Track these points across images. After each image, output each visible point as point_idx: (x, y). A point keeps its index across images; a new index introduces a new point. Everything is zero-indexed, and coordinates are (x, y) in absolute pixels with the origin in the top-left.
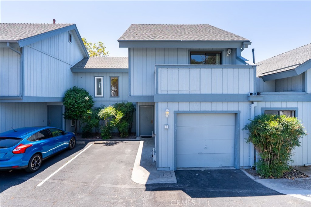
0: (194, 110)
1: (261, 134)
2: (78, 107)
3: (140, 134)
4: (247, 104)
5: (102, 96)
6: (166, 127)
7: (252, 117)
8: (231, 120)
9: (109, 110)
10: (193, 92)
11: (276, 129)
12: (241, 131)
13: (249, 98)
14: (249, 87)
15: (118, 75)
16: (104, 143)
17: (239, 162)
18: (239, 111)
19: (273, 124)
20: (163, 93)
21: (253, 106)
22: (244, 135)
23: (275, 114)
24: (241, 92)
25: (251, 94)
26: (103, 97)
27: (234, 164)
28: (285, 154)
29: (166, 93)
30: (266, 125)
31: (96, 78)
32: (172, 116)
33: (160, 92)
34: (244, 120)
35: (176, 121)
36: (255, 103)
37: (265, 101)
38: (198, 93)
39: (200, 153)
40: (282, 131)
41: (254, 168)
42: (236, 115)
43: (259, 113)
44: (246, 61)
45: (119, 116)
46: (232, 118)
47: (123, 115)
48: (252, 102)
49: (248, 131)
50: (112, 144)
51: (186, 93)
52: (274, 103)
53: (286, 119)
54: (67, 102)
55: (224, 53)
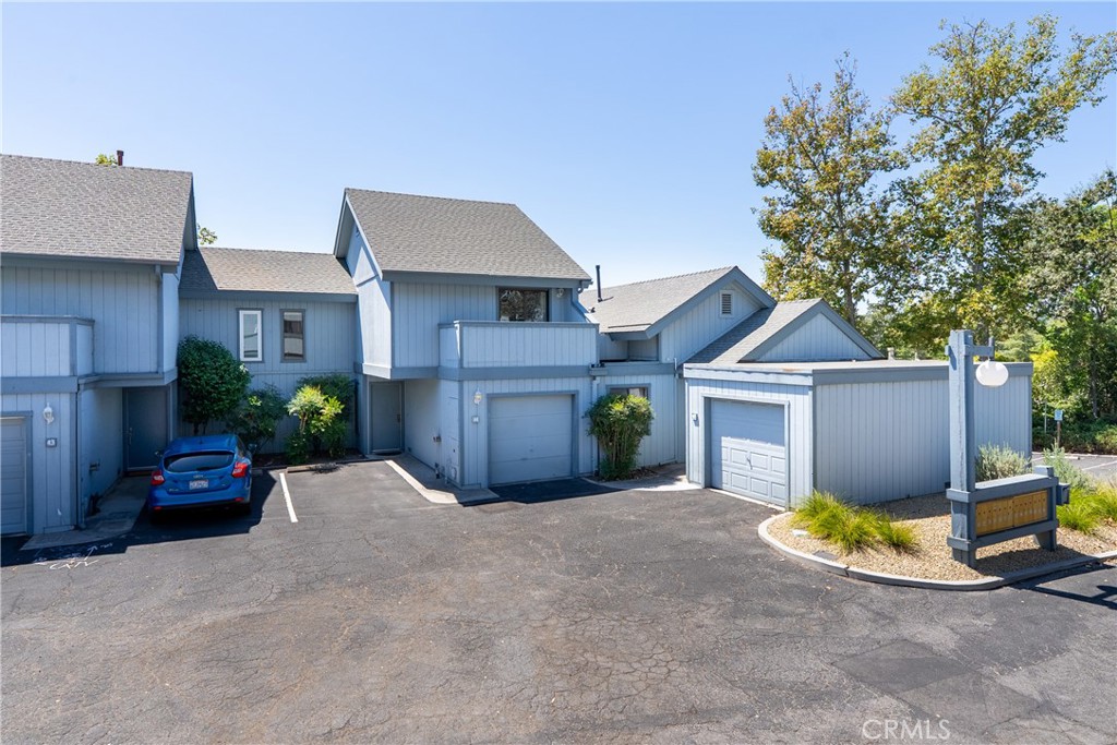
0: (515, 391)
1: (605, 421)
2: (228, 390)
3: (372, 449)
4: (588, 379)
5: (259, 358)
6: (476, 420)
7: (595, 400)
8: (566, 405)
9: (310, 396)
10: (513, 364)
11: (621, 413)
12: (581, 420)
13: (589, 372)
14: (589, 356)
15: (303, 306)
16: (311, 470)
17: (578, 467)
18: (578, 392)
19: (618, 407)
20: (471, 366)
21: (595, 382)
22: (584, 425)
23: (620, 393)
24: (580, 363)
25: (593, 366)
26: (263, 362)
27: (572, 471)
28: (632, 447)
29: (474, 366)
30: (610, 409)
31: (242, 313)
32: (485, 401)
33: (465, 365)
34: (584, 404)
35: (489, 410)
36: (598, 378)
37: (610, 375)
38: (520, 364)
39: (524, 459)
40: (628, 416)
41: (597, 473)
42: (573, 396)
43: (603, 392)
44: (586, 315)
45: (331, 409)
46: (569, 400)
47: (342, 406)
48: (594, 378)
49: (588, 419)
50: (331, 470)
51: (504, 365)
52: (622, 378)
53: (636, 399)
54: (199, 378)
55: (553, 293)
